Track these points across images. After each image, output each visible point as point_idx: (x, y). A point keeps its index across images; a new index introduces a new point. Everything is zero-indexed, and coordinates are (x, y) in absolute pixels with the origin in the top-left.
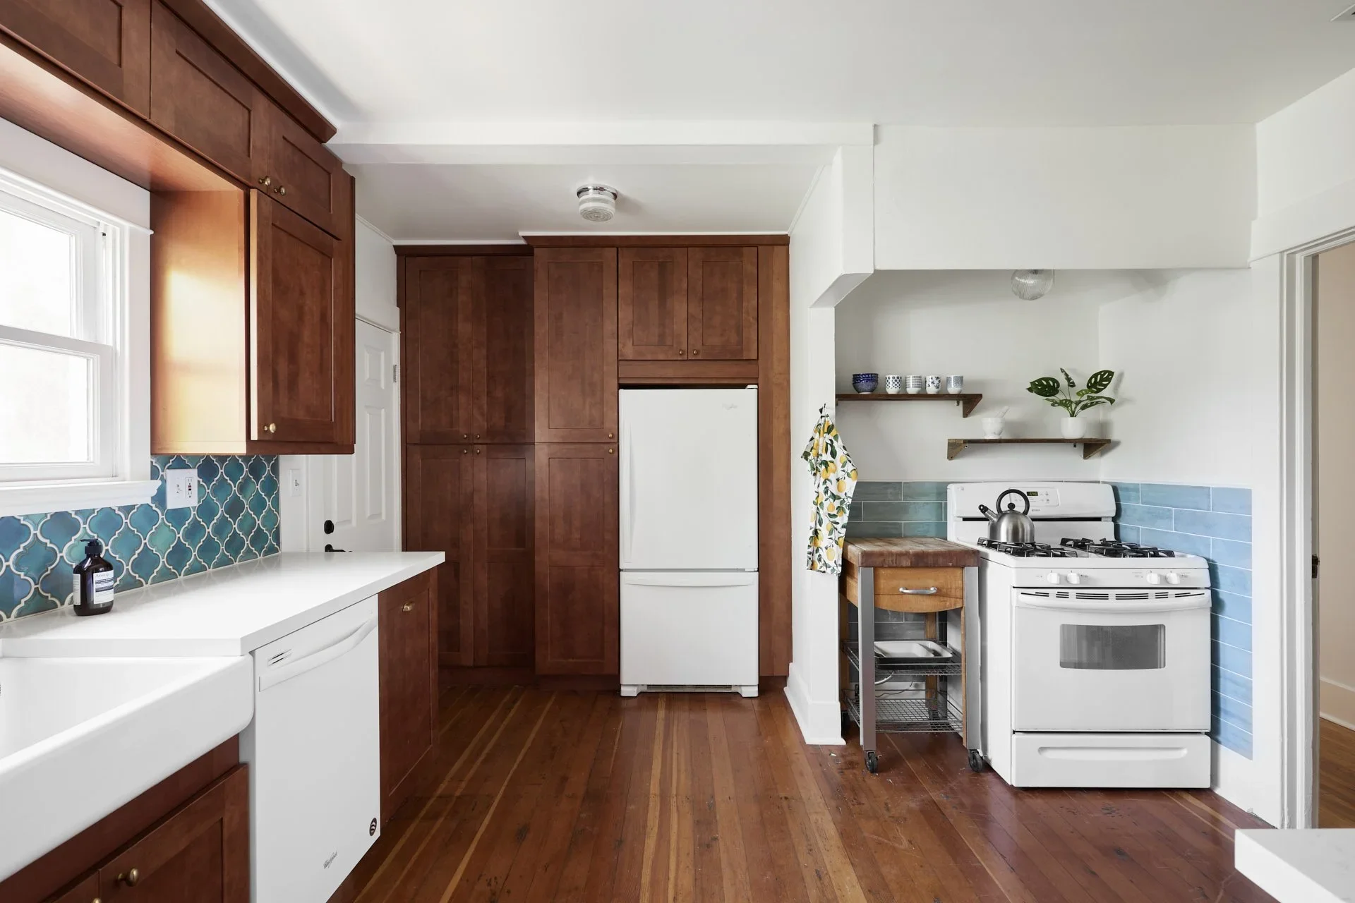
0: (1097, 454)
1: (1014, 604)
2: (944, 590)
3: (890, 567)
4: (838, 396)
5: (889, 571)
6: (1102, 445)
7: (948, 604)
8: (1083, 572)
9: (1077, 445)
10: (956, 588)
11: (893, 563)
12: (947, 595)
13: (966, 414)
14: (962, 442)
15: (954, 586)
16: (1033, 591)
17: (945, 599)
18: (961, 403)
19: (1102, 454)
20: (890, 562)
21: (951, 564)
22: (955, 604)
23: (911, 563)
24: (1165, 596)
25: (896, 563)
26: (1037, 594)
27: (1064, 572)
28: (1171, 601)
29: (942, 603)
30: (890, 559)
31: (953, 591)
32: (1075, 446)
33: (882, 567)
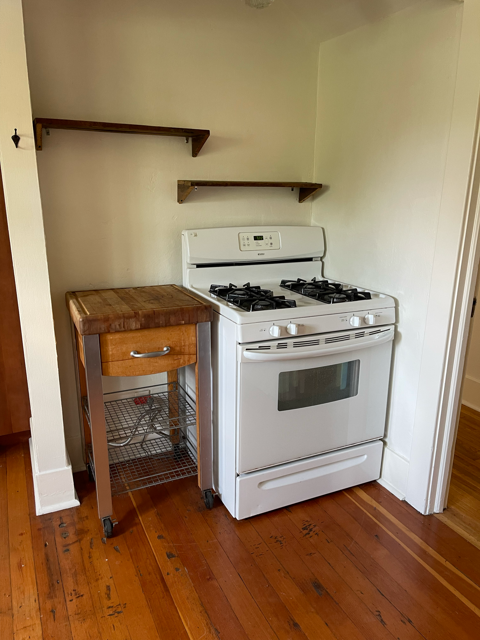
0: (310, 198)
1: (239, 361)
2: (178, 348)
3: (117, 332)
4: (36, 122)
5: (117, 336)
6: (314, 189)
7: (182, 361)
8: (301, 321)
9: (294, 189)
10: (189, 345)
11: (120, 328)
12: (181, 353)
13: (195, 153)
14: (190, 184)
15: (187, 343)
16: (257, 346)
17: (179, 357)
18: (190, 139)
19: (314, 198)
20: (118, 327)
21: (183, 322)
22: (189, 361)
23: (141, 325)
24: (361, 335)
25: (124, 327)
26: (260, 348)
27: (284, 324)
28: (367, 340)
29: (176, 362)
30: (117, 323)
31: (187, 348)
32: (292, 190)
33: (109, 332)
